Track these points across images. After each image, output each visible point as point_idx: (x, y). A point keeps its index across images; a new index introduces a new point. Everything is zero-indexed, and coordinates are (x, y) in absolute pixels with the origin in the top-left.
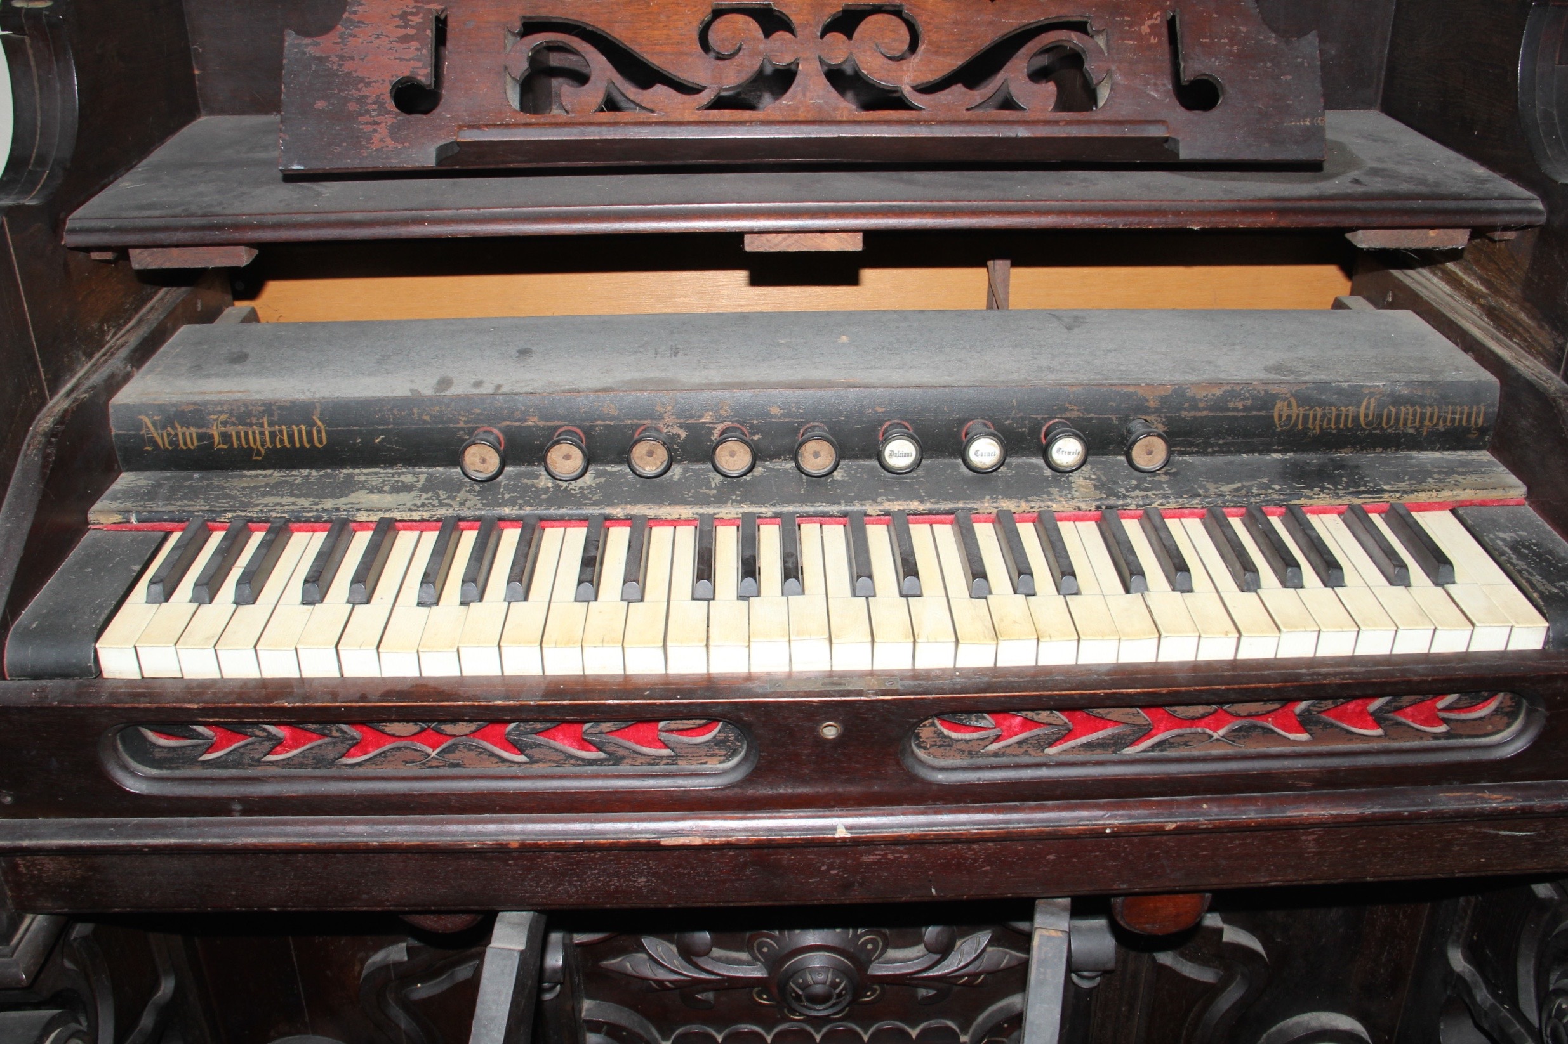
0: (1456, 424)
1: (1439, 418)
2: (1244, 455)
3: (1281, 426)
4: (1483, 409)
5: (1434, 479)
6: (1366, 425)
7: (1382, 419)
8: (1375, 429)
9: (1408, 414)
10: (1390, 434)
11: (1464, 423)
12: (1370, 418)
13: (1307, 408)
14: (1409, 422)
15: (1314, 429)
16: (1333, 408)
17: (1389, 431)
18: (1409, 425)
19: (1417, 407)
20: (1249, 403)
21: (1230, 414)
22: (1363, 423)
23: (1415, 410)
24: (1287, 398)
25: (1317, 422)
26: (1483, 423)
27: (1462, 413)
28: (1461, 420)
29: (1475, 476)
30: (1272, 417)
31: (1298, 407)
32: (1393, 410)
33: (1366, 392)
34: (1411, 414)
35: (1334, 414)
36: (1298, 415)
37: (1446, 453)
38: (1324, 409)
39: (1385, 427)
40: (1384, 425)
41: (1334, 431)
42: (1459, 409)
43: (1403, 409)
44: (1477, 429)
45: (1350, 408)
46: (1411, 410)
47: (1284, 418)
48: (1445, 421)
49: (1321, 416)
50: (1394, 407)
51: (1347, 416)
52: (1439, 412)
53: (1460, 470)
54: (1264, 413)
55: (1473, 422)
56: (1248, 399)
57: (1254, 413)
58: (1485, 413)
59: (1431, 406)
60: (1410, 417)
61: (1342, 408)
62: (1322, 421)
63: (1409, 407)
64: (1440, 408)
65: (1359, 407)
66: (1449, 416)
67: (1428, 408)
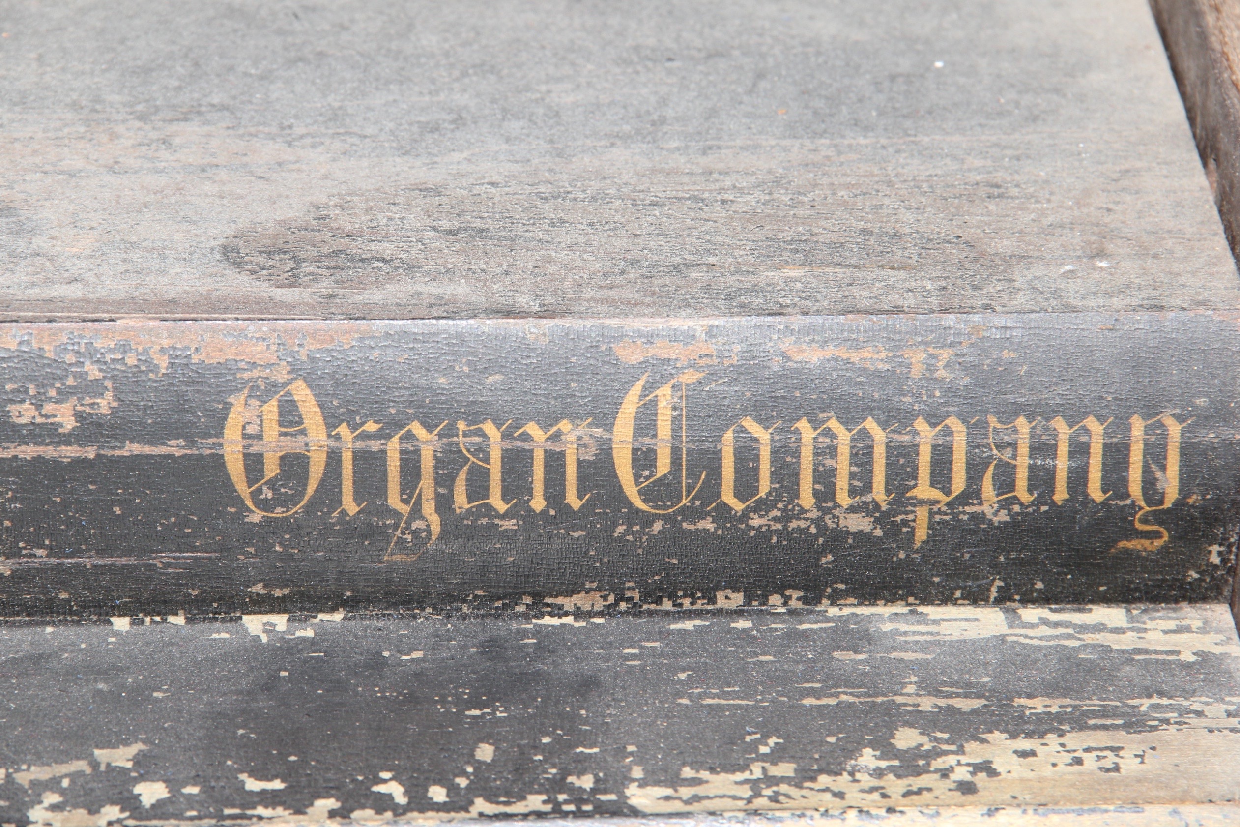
0: (1061, 495)
1: (975, 471)
2: (121, 624)
3: (264, 505)
4: (1175, 430)
5: (886, 749)
6: (646, 495)
7: (716, 472)
8: (692, 514)
9: (833, 451)
10: (764, 535)
11: (1096, 492)
12: (663, 466)
13: (371, 427)
14: (842, 483)
15: (417, 512)
16: (489, 428)
17: (756, 521)
18: (844, 499)
19: (870, 424)
20: (105, 404)
21: (28, 452)
22: (631, 491)
23: (864, 434)
24: (272, 388)
25: (427, 485)
26: (1185, 489)
27: (1080, 450)
28: (1078, 479)
29: (1075, 740)
30: (218, 462)
31: (331, 422)
32: (763, 435)
33: (635, 358)
34: (844, 451)
35: (496, 455)
36: (334, 459)
37: (1031, 614)
38: (451, 431)
39: (738, 506)
40: (728, 497)
41: (509, 524)
42: (1063, 430)
43: (806, 431)
44: (1161, 517)
45: (565, 425)
46: (844, 437)
47: (271, 469)
48: (1006, 482)
49: (439, 463)
50: (764, 421)
51: (555, 462)
52: (973, 446)
53: (1038, 705)
54: (175, 448)
55: (1135, 488)
56: (95, 388)
57: (133, 448)
58: (1187, 450)
59: (933, 419)
60: (843, 465)
61: (533, 429)
62: (445, 480)
63: (834, 425)
64: (977, 429)
65: (607, 420)
66: (1023, 463)
67: (920, 425)
